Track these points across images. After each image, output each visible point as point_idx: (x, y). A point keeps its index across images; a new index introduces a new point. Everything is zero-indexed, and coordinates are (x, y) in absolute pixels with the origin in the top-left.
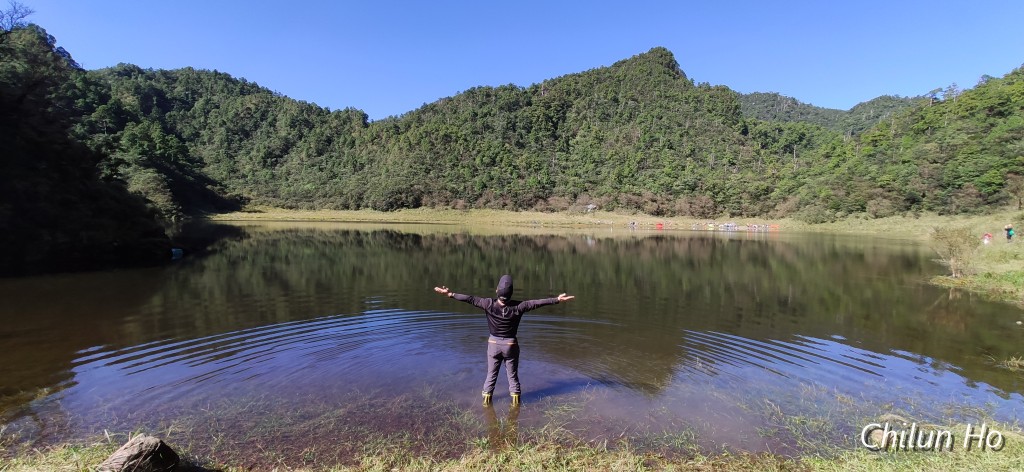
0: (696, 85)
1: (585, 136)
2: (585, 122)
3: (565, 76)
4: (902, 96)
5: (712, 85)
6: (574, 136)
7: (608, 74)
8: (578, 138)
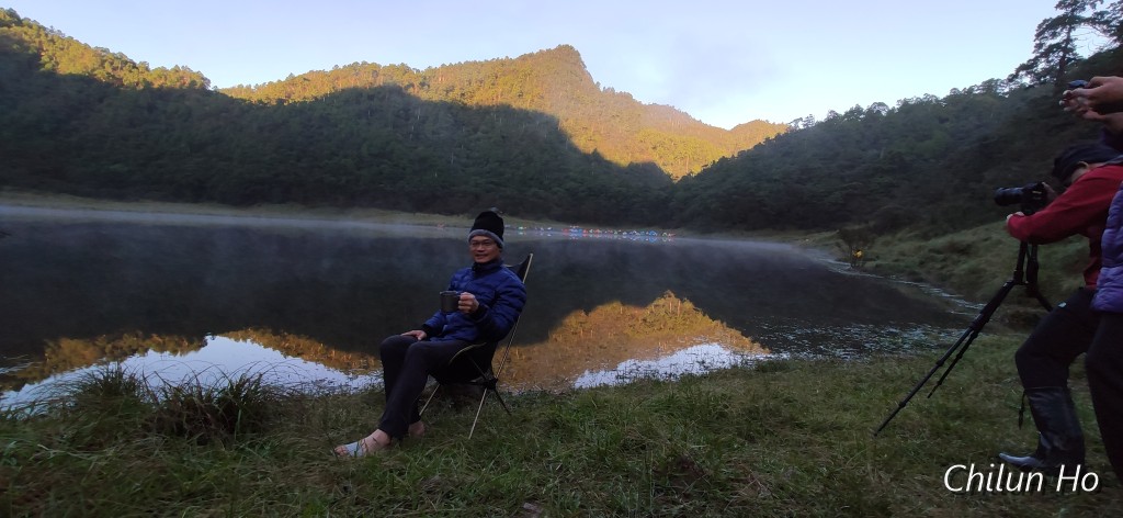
0: (602, 89)
1: (487, 133)
2: (488, 117)
3: (467, 63)
4: (771, 122)
5: (617, 91)
6: (476, 130)
7: (513, 67)
8: (479, 134)
